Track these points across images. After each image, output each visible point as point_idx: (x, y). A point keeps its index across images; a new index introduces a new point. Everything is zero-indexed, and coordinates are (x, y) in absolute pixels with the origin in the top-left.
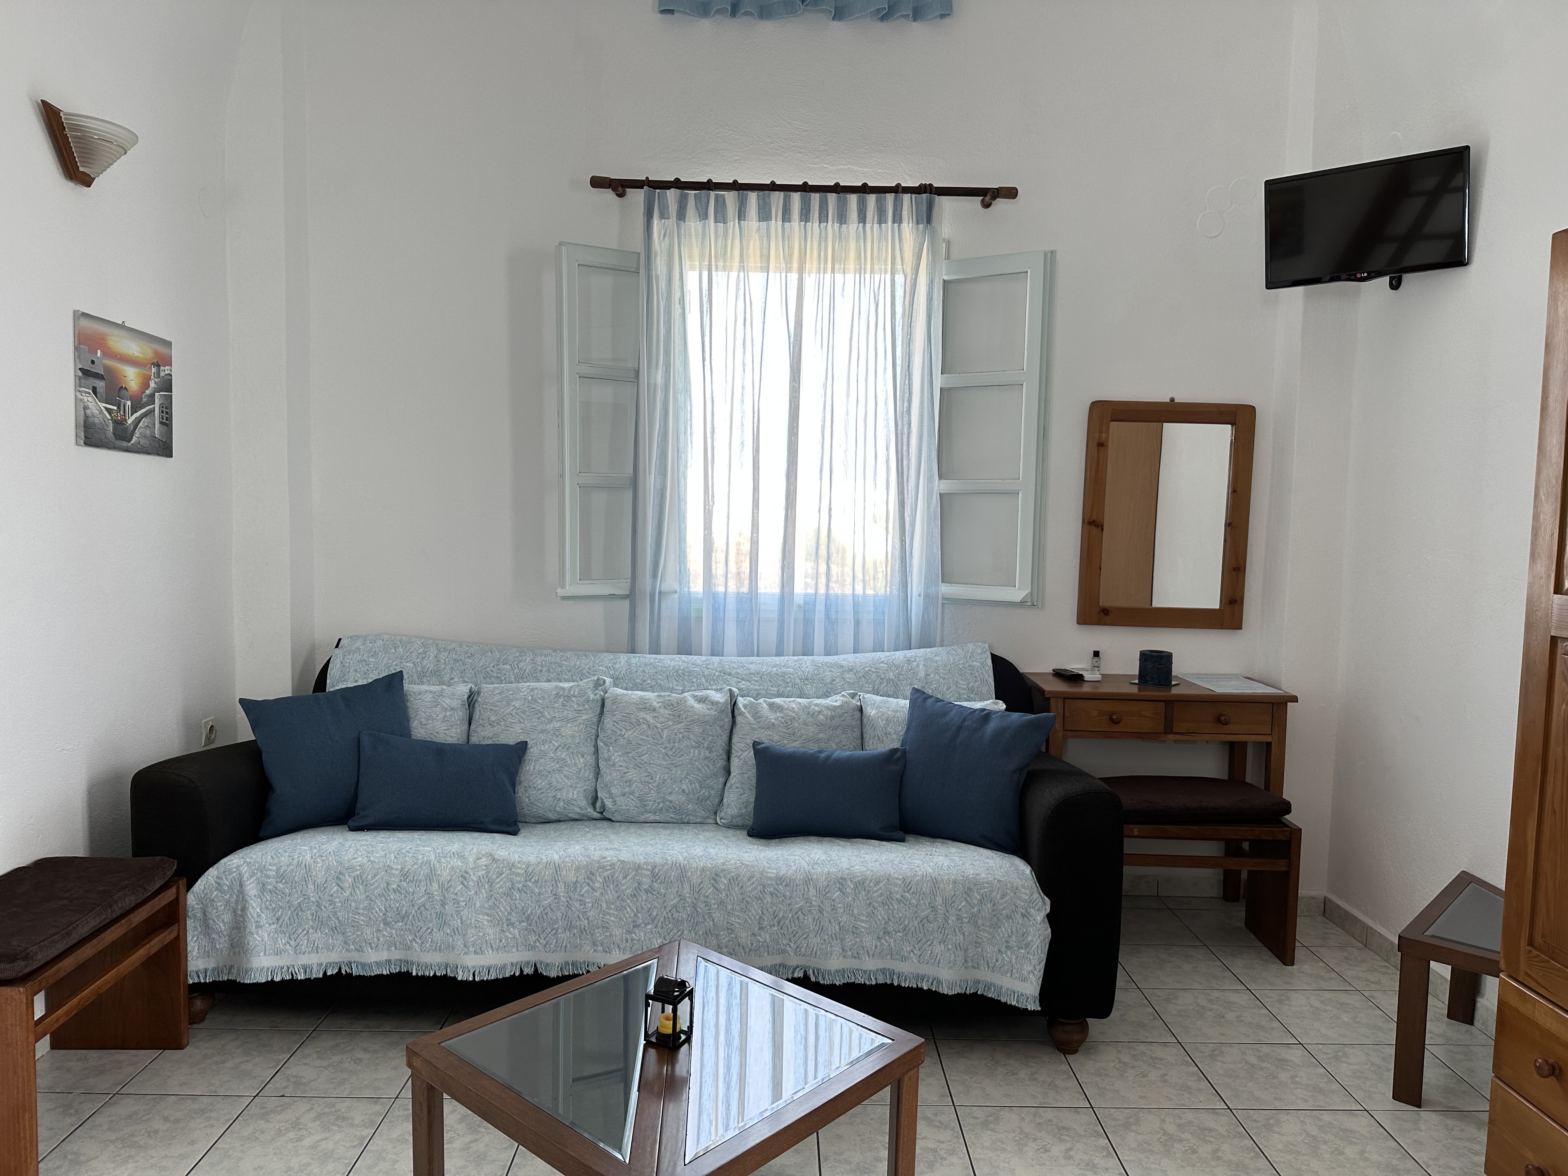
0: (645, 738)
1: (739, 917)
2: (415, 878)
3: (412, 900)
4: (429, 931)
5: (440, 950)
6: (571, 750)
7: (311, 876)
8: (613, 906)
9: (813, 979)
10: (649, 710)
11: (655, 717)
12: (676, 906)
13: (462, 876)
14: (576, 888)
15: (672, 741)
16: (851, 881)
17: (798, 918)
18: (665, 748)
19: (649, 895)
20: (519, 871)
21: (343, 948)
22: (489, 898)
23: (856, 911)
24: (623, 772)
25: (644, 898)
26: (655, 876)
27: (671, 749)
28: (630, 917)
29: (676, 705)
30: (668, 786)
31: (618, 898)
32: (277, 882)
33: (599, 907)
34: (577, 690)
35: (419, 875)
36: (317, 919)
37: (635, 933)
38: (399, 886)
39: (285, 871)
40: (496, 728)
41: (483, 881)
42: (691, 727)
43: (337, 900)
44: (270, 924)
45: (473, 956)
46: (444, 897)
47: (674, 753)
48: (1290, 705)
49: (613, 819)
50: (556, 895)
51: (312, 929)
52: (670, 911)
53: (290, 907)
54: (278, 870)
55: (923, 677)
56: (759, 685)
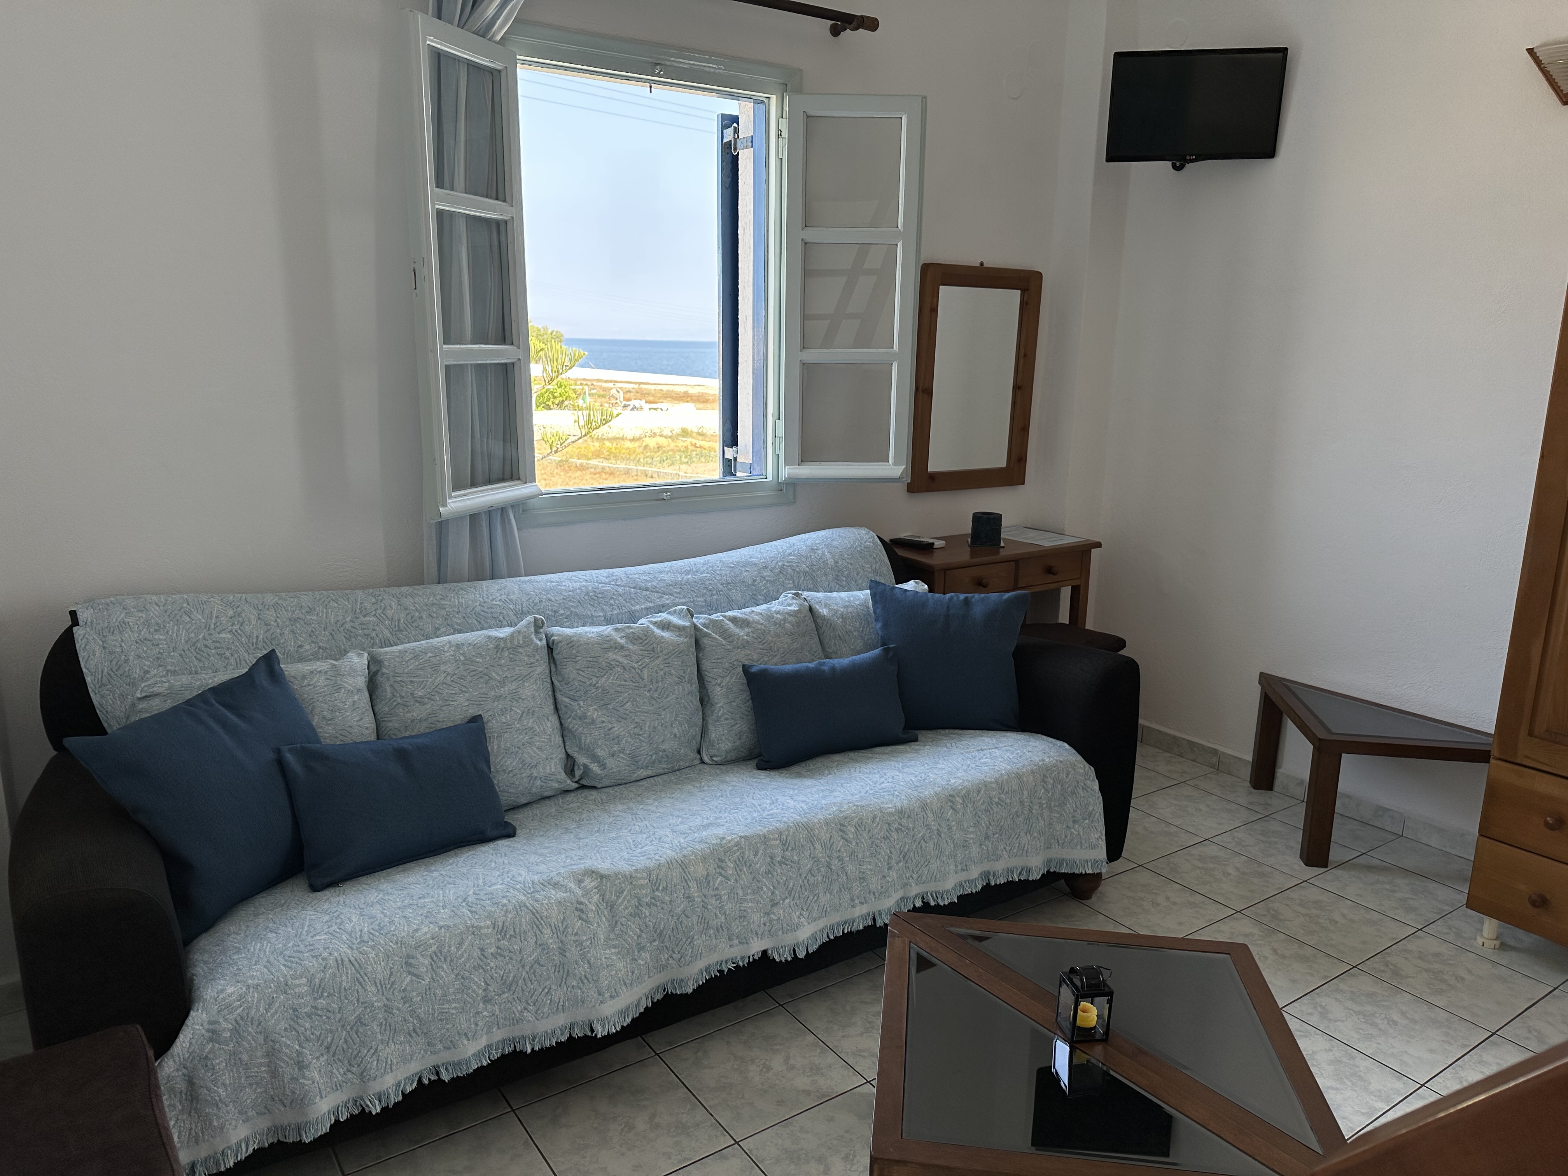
0: (623, 683)
1: (869, 863)
2: (517, 931)
3: (521, 960)
4: (546, 990)
5: (563, 1009)
6: (536, 715)
7: (366, 975)
8: (749, 891)
9: (933, 903)
10: (616, 648)
11: (626, 656)
12: (810, 871)
13: (577, 909)
14: (709, 883)
15: (654, 681)
16: (958, 796)
17: (921, 846)
18: (649, 691)
19: (784, 866)
20: (642, 882)
21: (426, 1052)
22: (613, 928)
23: (965, 825)
24: (607, 728)
25: (779, 871)
26: (784, 844)
27: (656, 691)
28: (767, 898)
29: (645, 638)
30: (660, 733)
31: (753, 880)
32: (315, 999)
33: (736, 896)
34: (521, 638)
35: (521, 925)
36: (388, 1028)
37: (773, 913)
38: (498, 948)
39: (322, 980)
40: (428, 706)
41: (602, 907)
42: (670, 660)
43: (414, 994)
44: (318, 1058)
45: (610, 1003)
46: (562, 942)
47: (659, 695)
48: (1094, 551)
49: (599, 786)
50: (689, 897)
51: (382, 1043)
52: (806, 877)
53: (343, 1026)
54: (310, 981)
55: (834, 565)
56: (684, 597)
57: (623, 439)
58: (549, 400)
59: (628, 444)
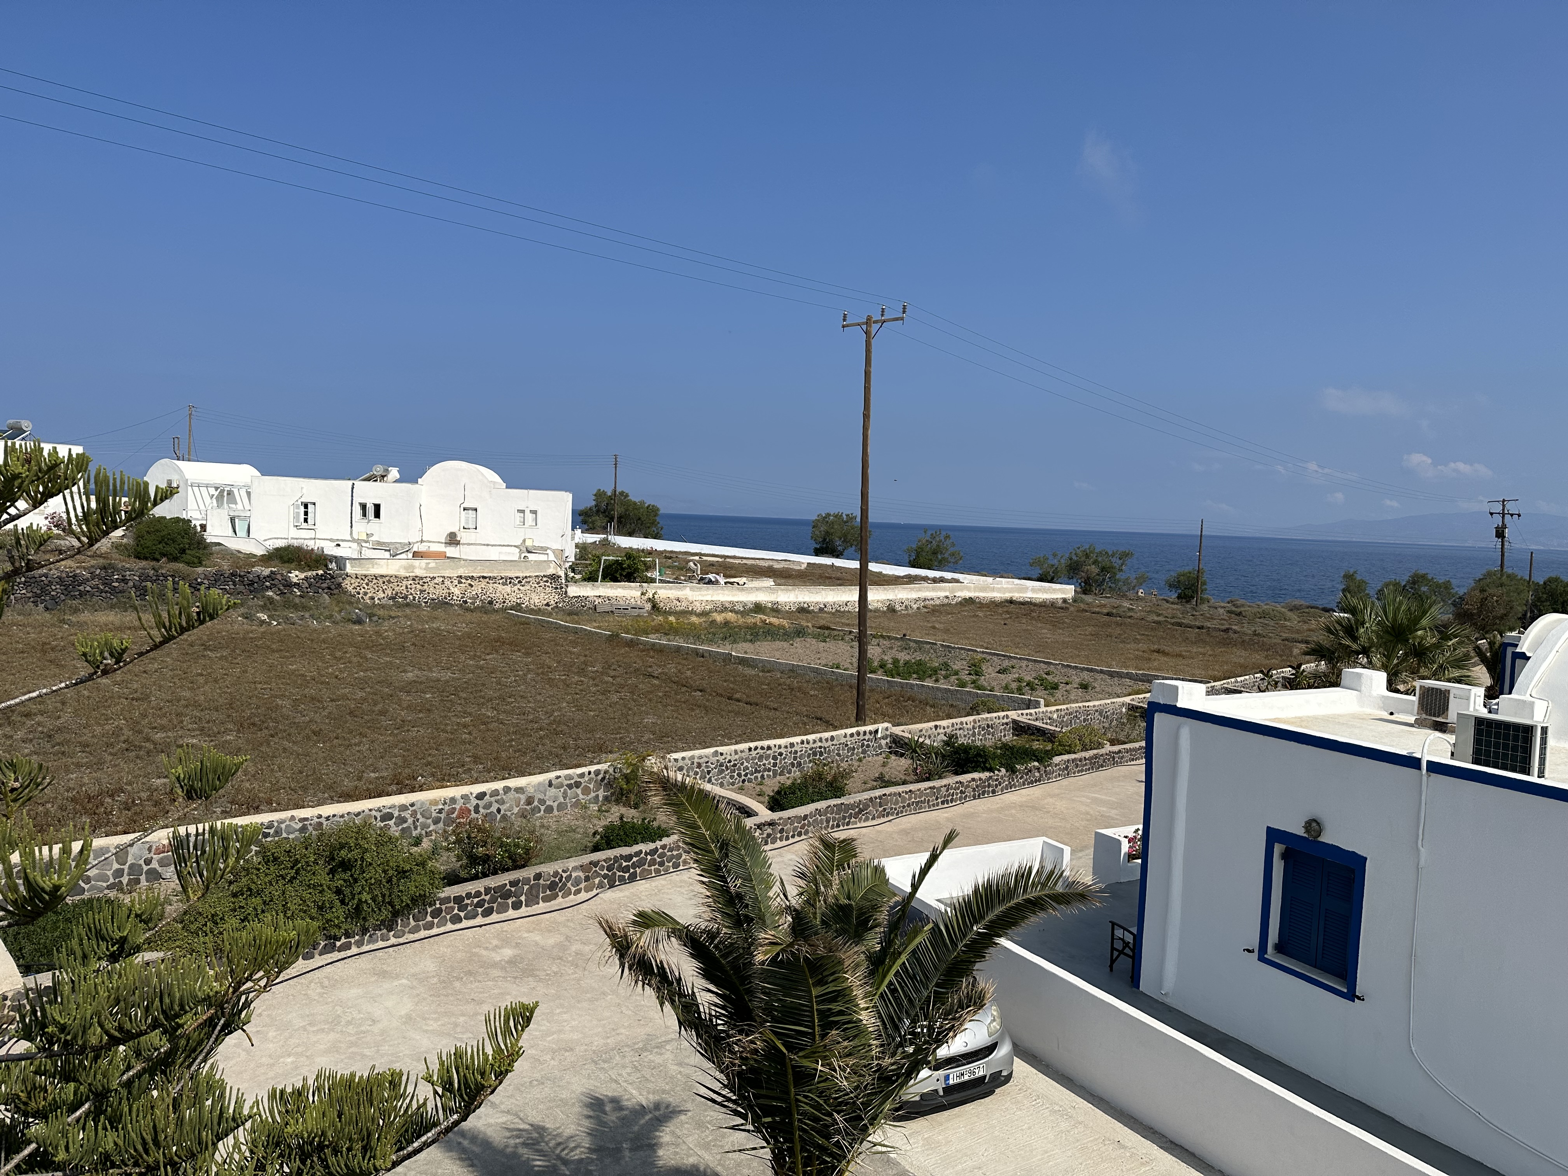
57: (692, 613)
58: (616, 571)
59: (694, 619)
